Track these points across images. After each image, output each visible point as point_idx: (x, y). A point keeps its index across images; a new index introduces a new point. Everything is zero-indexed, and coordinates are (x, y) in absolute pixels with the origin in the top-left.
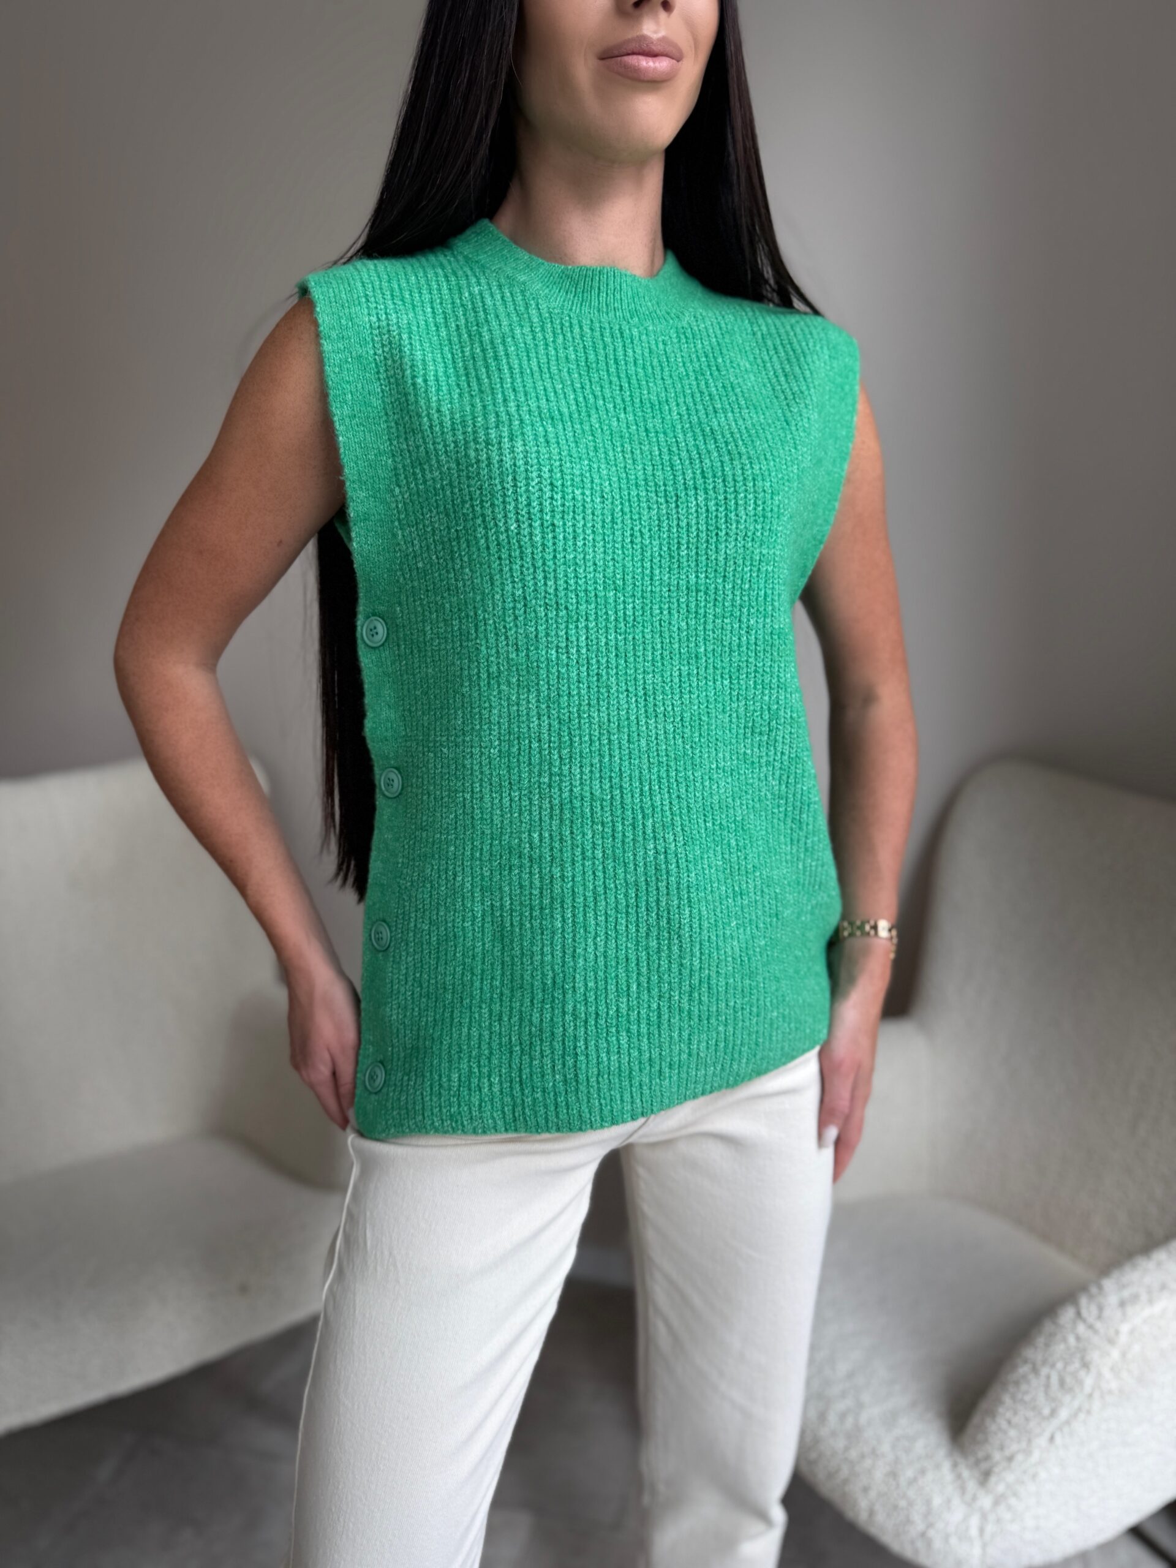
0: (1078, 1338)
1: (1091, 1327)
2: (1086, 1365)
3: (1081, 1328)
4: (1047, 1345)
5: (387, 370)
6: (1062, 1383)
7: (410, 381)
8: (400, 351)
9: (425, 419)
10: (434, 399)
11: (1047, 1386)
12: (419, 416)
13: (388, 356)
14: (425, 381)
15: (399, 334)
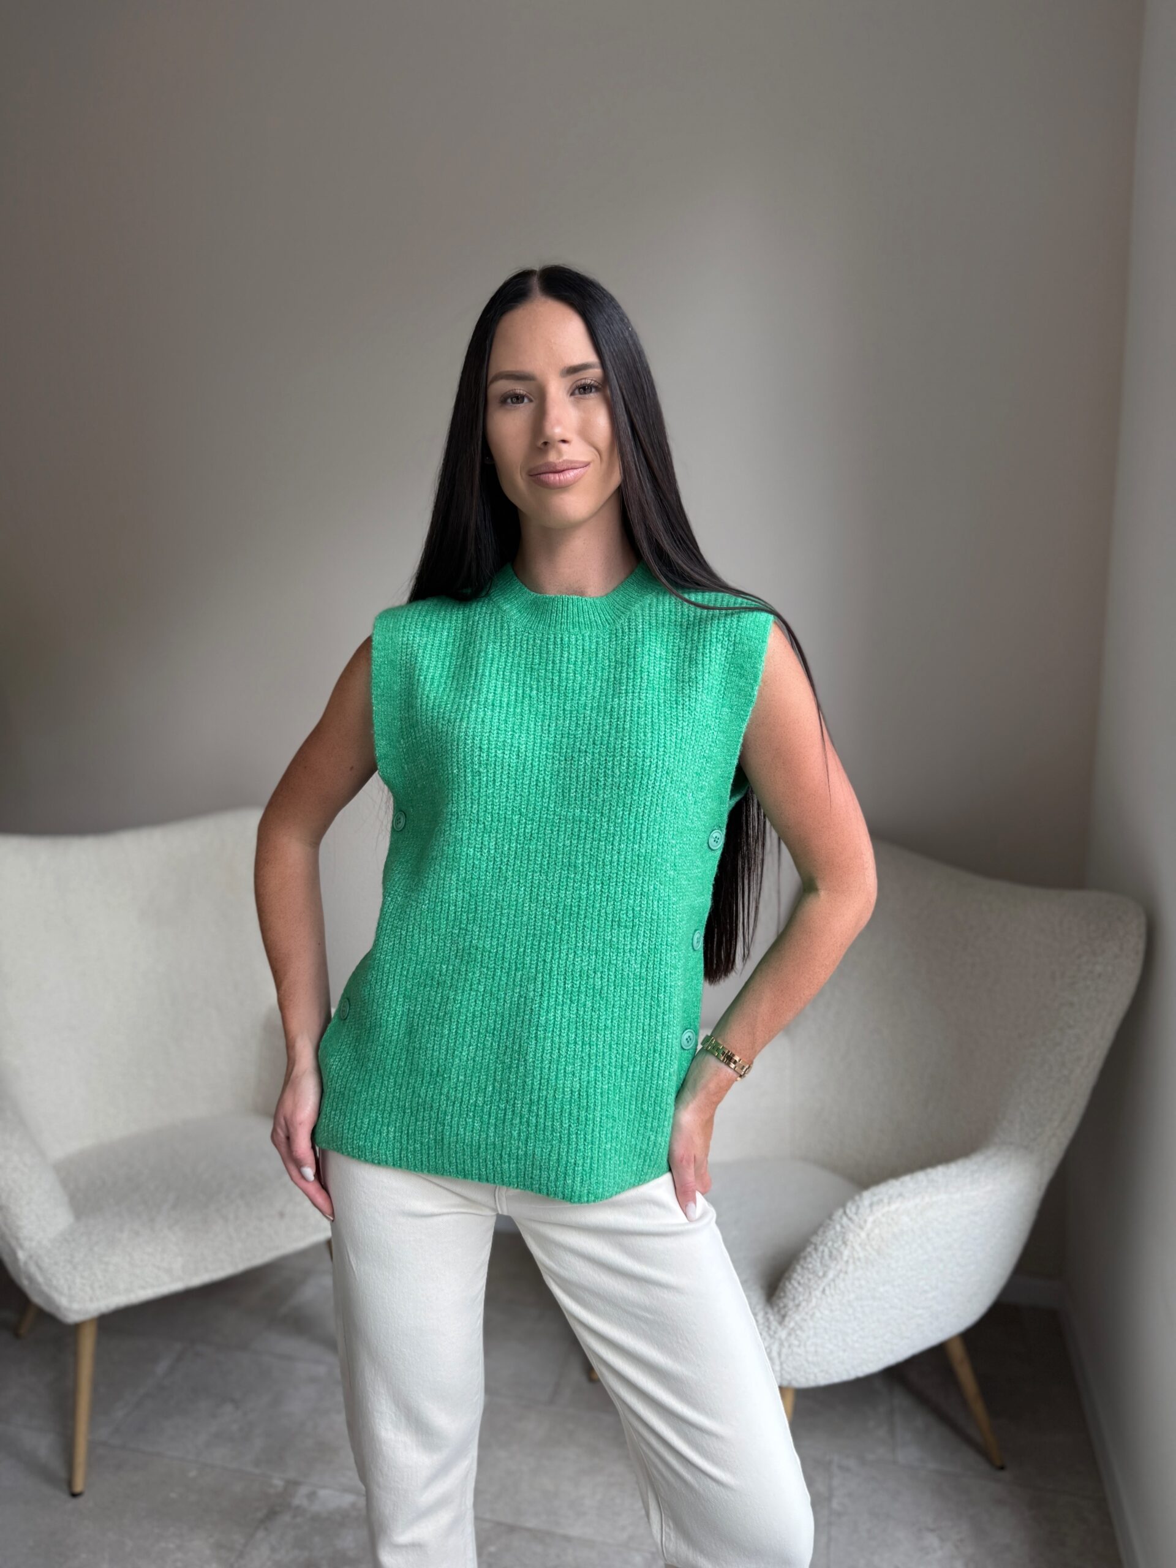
0: (842, 1226)
1: (850, 1219)
2: (845, 1243)
3: (845, 1220)
4: (824, 1232)
5: (406, 669)
6: (831, 1253)
7: (417, 678)
8: (416, 659)
9: (419, 700)
10: (428, 689)
11: (823, 1257)
12: (417, 698)
13: (408, 661)
14: (425, 678)
15: (418, 650)
